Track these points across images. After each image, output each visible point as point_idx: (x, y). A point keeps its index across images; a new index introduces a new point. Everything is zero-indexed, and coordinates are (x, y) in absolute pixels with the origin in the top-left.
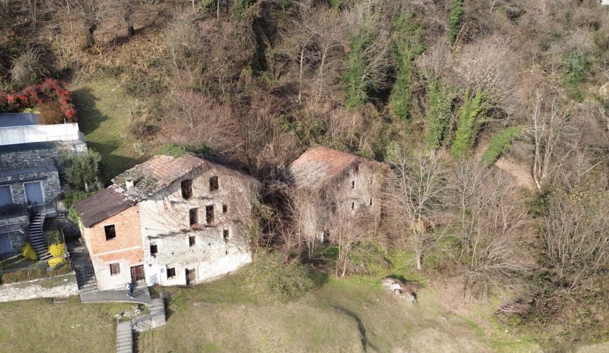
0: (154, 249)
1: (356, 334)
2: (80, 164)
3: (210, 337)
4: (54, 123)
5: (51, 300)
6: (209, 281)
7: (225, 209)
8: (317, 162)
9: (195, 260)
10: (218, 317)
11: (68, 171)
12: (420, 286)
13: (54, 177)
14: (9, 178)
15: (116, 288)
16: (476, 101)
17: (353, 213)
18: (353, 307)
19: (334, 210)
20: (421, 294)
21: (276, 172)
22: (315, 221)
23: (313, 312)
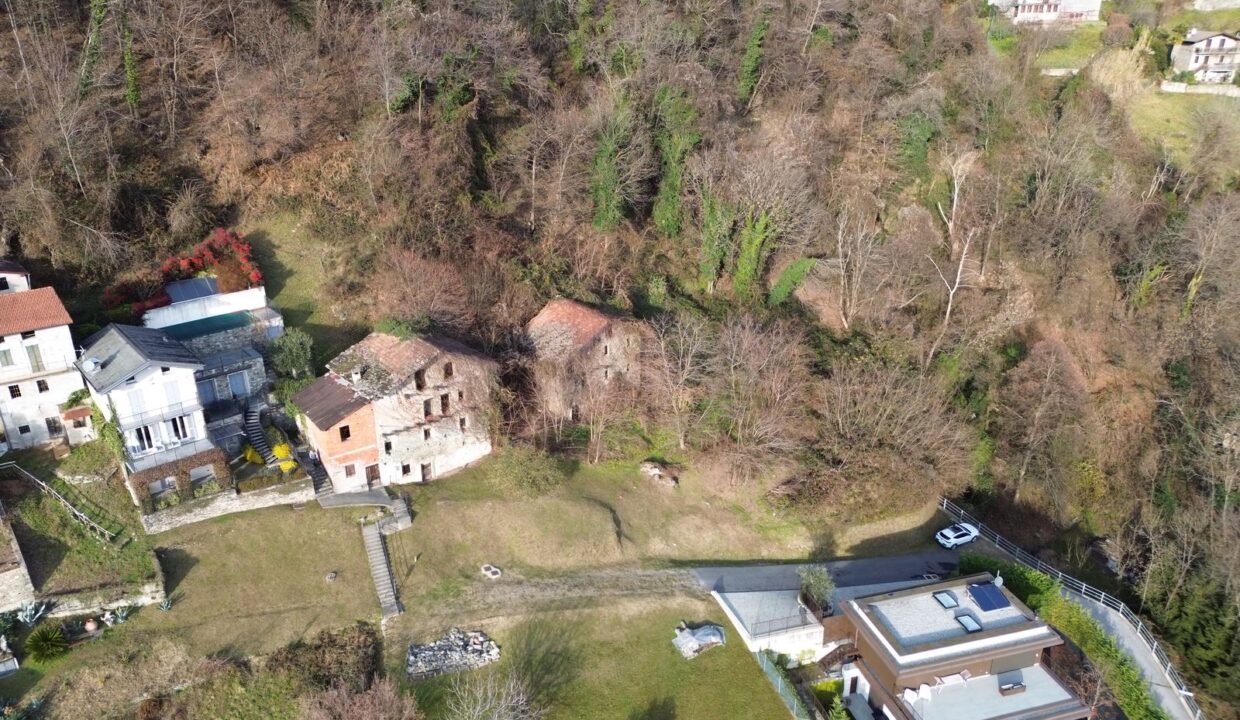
0: (388, 446)
1: (610, 526)
2: (291, 351)
3: (458, 537)
4: (238, 290)
5: (290, 507)
6: (447, 475)
7: (461, 395)
8: (562, 323)
9: (431, 454)
10: (464, 515)
11: (277, 359)
12: (682, 469)
13: (258, 365)
14: (214, 371)
15: (353, 491)
16: (760, 226)
17: (606, 382)
18: (607, 497)
19: (583, 383)
20: (683, 478)
21: (512, 339)
22: (560, 396)
23: (565, 505)
